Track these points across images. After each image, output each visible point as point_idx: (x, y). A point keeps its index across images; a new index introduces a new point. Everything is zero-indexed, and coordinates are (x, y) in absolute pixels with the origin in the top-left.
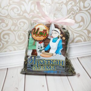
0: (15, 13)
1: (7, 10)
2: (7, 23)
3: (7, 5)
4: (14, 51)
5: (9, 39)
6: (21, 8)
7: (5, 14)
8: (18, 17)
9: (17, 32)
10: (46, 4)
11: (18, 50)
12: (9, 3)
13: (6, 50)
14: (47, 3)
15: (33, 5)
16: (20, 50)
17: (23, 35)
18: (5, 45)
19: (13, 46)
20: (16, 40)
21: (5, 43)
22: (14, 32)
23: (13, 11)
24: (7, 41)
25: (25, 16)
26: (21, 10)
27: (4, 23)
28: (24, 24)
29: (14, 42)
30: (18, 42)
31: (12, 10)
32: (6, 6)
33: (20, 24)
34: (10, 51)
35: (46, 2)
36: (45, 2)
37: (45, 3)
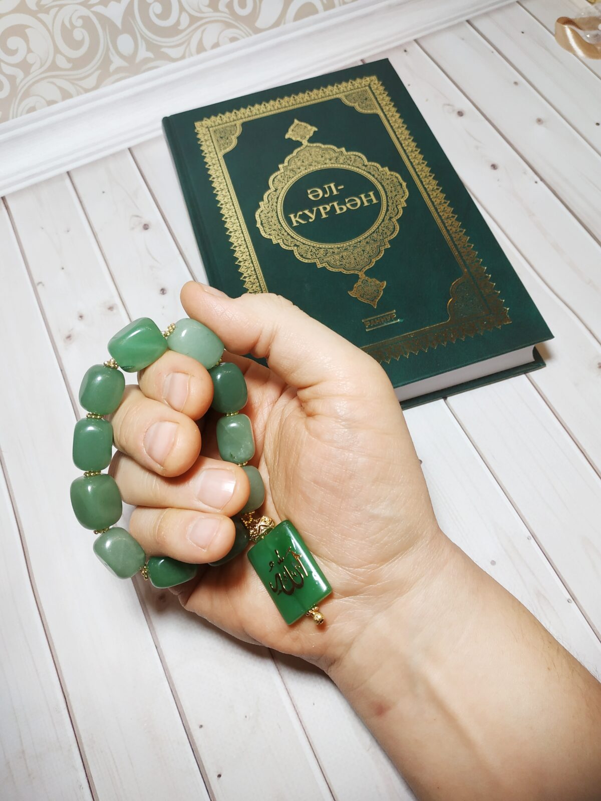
4: (64, 99)
5: (29, 51)
9: (53, 11)
11: (78, 94)
13: (30, 102)
16: (87, 91)
17: (79, 23)
18: (18, 80)
19: (54, 80)
20: (57, 50)
21: (20, 74)
22: (40, 15)
24: (25, 60)
29: (54, 62)
30: (69, 60)
34: (51, 103)
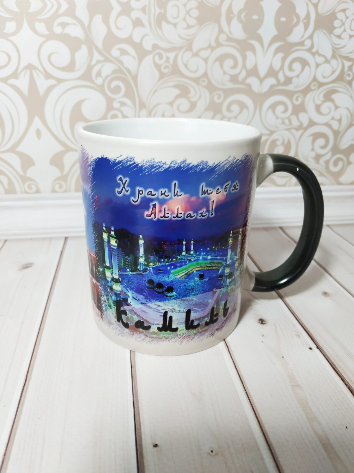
0: (225, 73)
1: (206, 60)
2: (194, 99)
3: (210, 46)
6: (244, 58)
7: (195, 72)
8: (230, 85)
10: (317, 56)
12: (217, 40)
14: (320, 55)
15: (280, 55)
23: (221, 65)
25: (249, 86)
26: (244, 66)
27: (188, 98)
28: (241, 111)
31: (217, 63)
32: (206, 49)
33: (229, 109)
35: (317, 52)
36: (314, 50)
37: (314, 54)
